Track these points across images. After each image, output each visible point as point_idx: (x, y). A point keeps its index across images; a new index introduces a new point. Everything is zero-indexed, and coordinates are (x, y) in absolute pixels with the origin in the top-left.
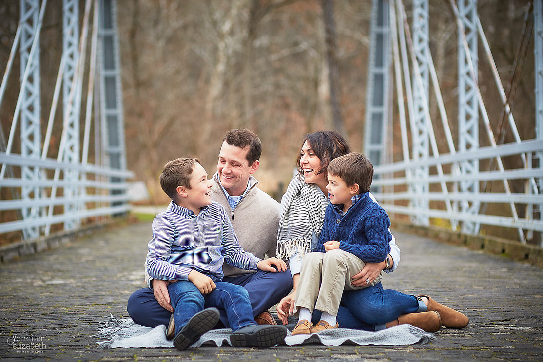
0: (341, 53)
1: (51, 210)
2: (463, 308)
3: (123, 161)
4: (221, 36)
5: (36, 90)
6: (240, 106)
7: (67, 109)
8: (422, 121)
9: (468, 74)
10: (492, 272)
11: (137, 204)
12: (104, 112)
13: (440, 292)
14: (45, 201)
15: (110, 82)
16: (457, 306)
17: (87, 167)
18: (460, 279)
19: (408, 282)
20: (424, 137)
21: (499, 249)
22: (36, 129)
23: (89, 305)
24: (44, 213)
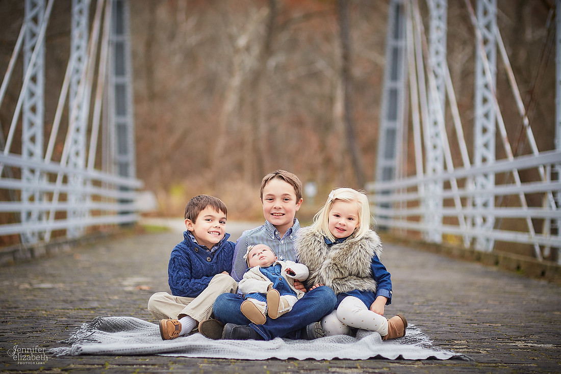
0: (358, 72)
1: (52, 215)
2: (478, 322)
3: (132, 170)
4: (237, 51)
5: (39, 90)
6: (255, 122)
7: (73, 114)
8: (437, 135)
9: (486, 86)
10: (508, 288)
11: (146, 215)
12: (113, 119)
13: (452, 306)
14: (45, 205)
15: (120, 89)
16: (471, 320)
17: (93, 174)
18: (474, 294)
19: (417, 295)
20: (439, 153)
21: (514, 265)
22: (38, 131)
23: (71, 309)
24: (44, 217)
